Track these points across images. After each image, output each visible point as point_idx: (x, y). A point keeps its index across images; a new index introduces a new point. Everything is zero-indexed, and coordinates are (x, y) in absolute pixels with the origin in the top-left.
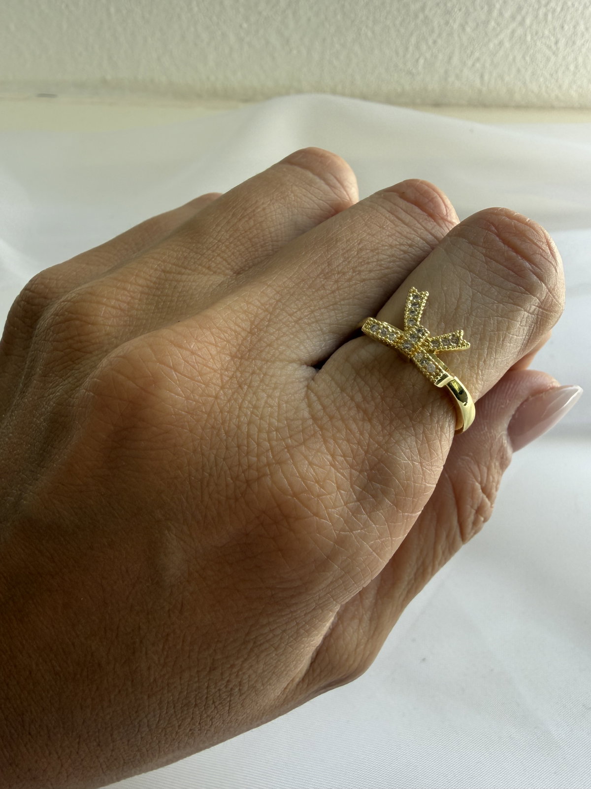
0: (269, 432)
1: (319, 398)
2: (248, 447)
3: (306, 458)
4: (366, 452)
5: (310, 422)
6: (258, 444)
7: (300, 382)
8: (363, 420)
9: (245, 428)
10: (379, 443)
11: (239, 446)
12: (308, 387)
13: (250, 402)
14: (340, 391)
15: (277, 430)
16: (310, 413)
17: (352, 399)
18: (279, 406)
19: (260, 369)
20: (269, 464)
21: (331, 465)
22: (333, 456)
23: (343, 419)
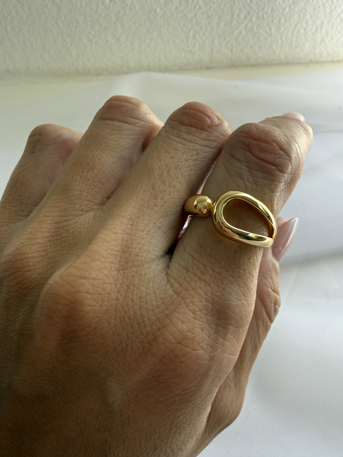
0: (153, 310)
1: (176, 280)
2: (144, 322)
3: (179, 319)
4: (212, 304)
5: (175, 296)
6: (149, 319)
7: (162, 273)
8: (206, 286)
9: (138, 312)
11: (138, 324)
12: (167, 274)
13: (137, 295)
14: (186, 271)
15: (157, 307)
16: (173, 291)
17: (195, 275)
18: (154, 292)
19: (136, 272)
20: (159, 329)
21: (194, 319)
22: (194, 313)
23: (193, 289)
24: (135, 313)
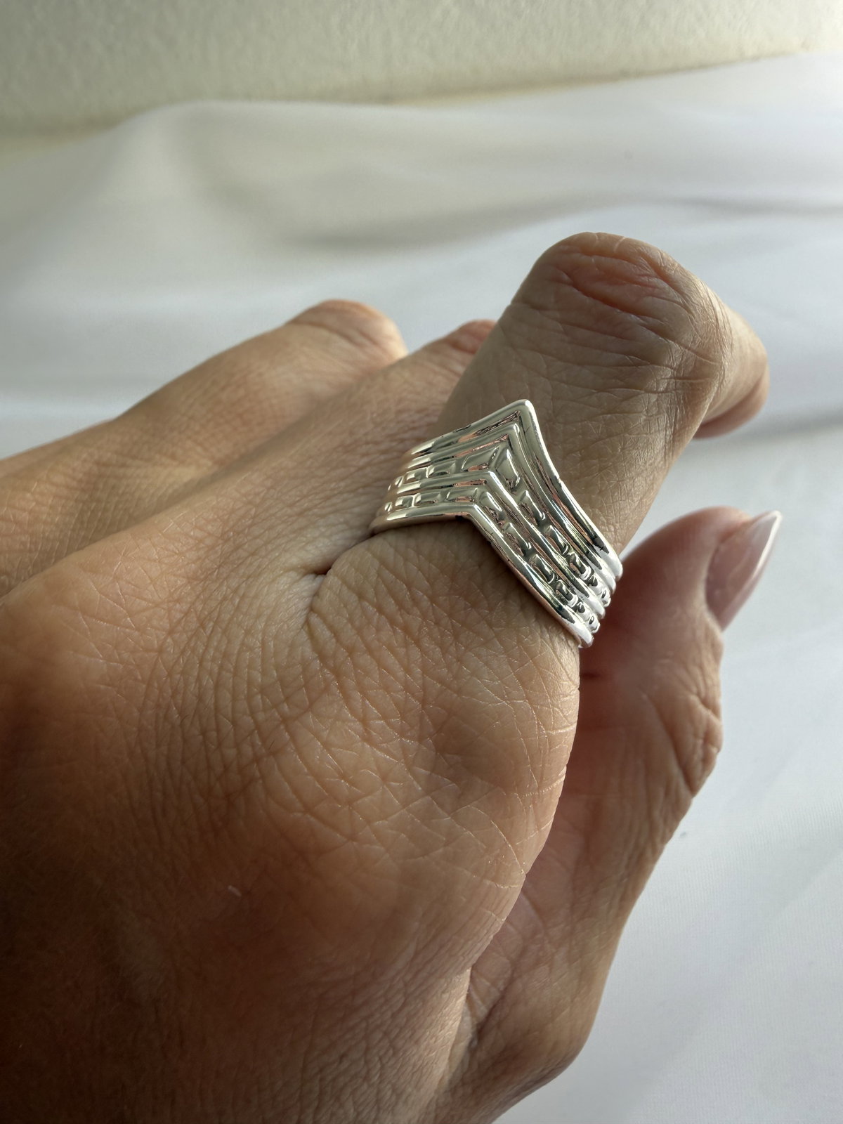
0: (249, 698)
2: (218, 730)
7: (301, 599)
10: (441, 681)
14: (357, 599)
15: (263, 691)
24: (200, 698)
